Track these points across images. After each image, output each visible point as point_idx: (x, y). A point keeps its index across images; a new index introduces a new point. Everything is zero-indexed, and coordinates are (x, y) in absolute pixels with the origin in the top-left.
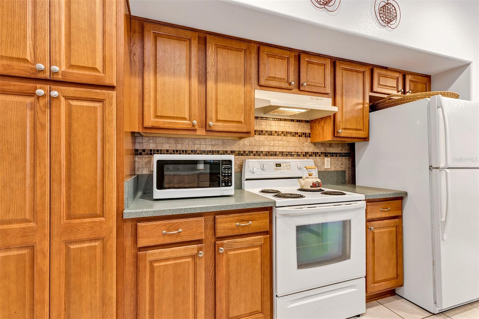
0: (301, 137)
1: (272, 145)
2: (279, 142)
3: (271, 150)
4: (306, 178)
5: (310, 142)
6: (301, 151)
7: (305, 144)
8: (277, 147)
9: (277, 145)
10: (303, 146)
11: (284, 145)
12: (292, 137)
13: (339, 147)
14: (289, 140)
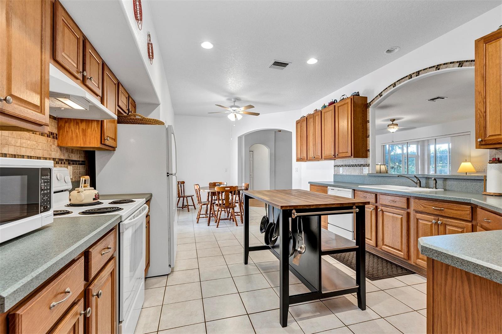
0: (49, 138)
1: (18, 144)
2: (27, 141)
3: (17, 153)
4: (84, 190)
5: (57, 145)
6: (49, 157)
7: (52, 147)
8: (24, 149)
9: (24, 145)
10: (51, 150)
11: (32, 147)
12: (41, 136)
13: (78, 154)
14: (38, 140)
